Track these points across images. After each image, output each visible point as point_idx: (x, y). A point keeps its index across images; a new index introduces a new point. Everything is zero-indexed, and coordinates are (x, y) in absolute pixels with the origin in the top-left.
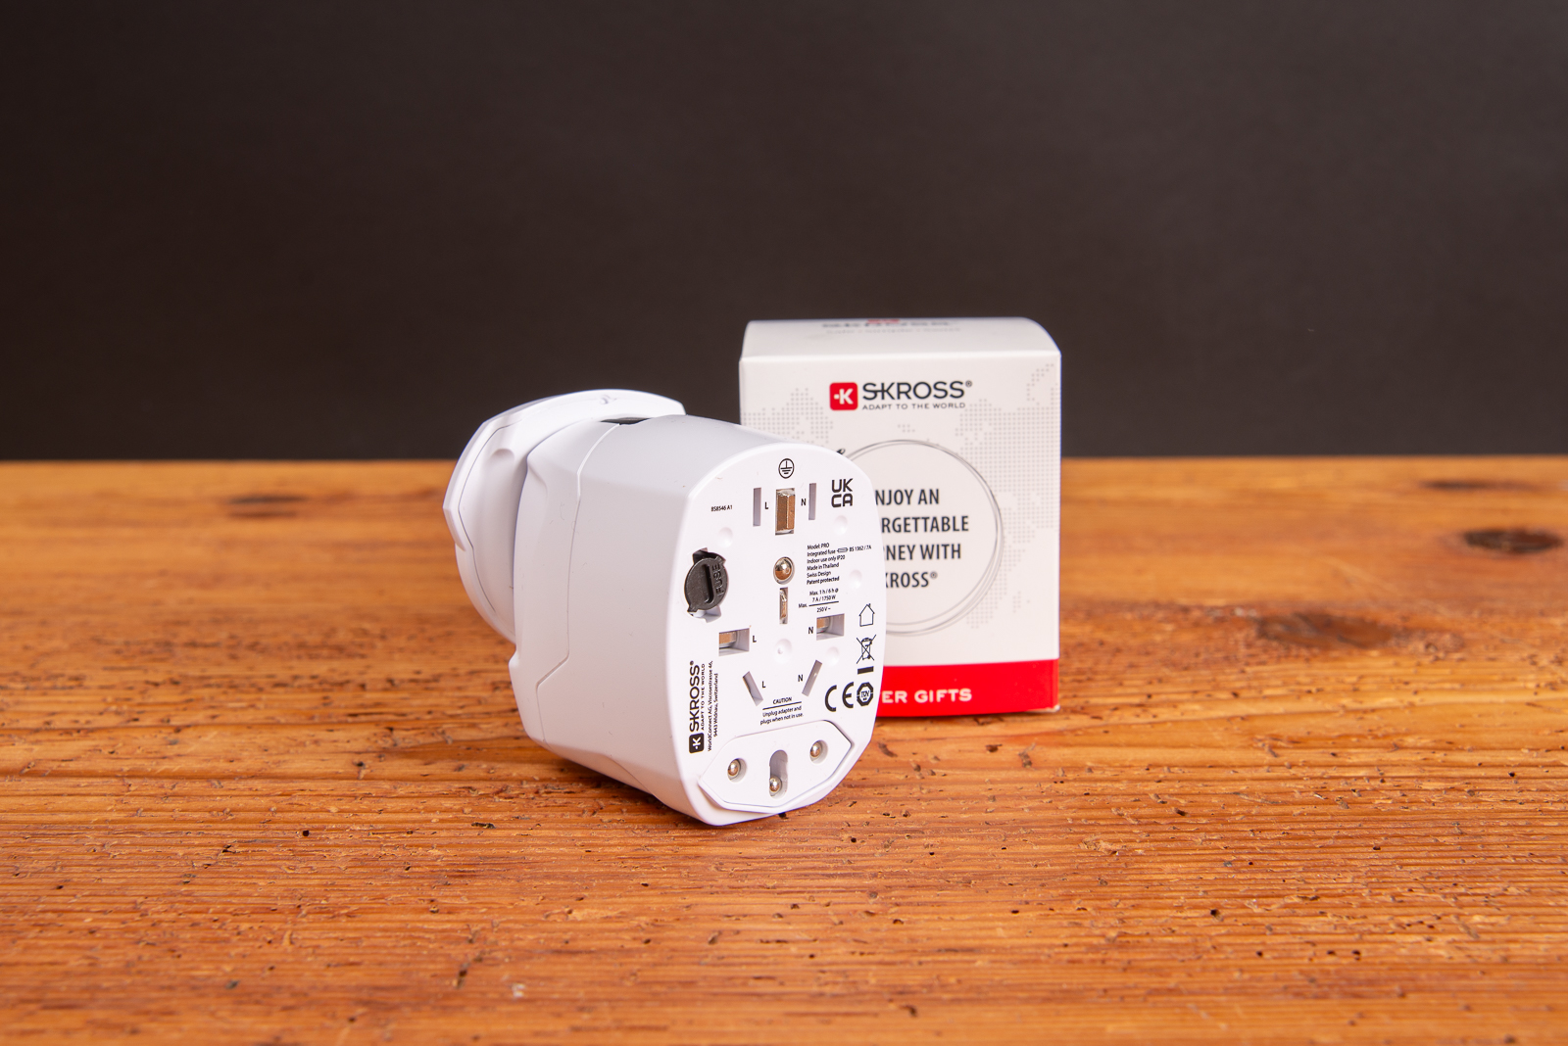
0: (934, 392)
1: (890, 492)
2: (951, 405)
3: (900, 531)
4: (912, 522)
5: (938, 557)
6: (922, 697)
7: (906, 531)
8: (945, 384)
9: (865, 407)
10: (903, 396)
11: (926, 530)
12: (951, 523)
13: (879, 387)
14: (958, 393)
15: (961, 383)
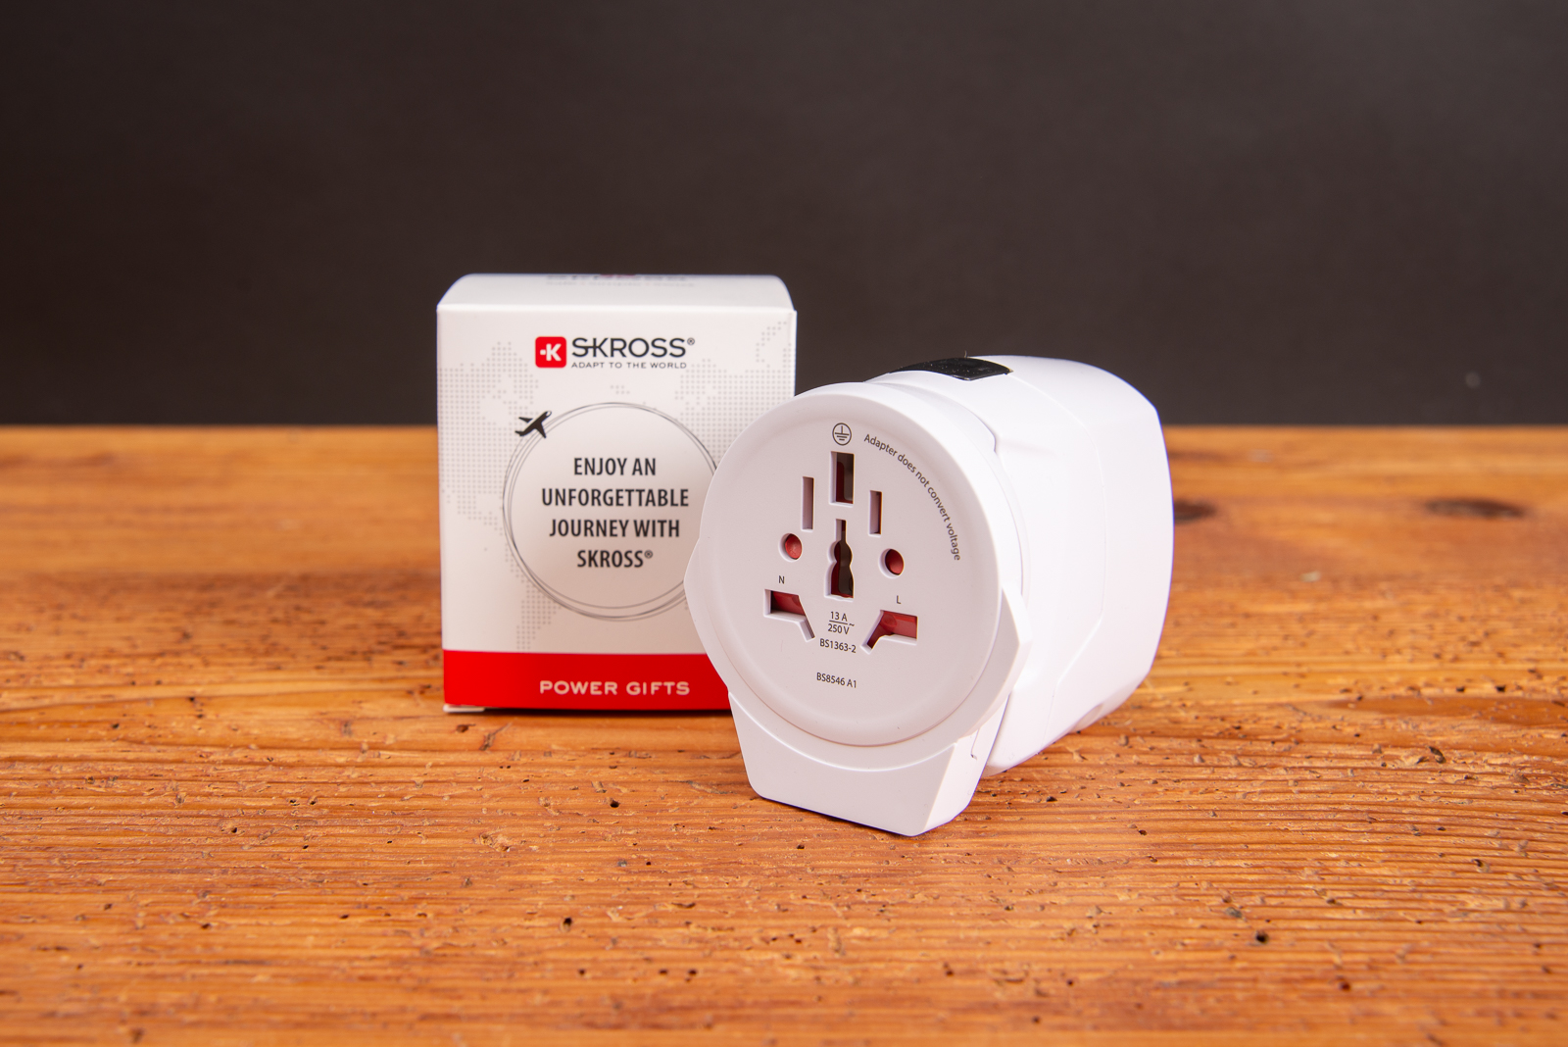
0: (652, 350)
1: (601, 460)
2: (670, 365)
3: (611, 504)
4: (625, 495)
5: (654, 535)
6: (634, 689)
7: (618, 504)
8: (664, 341)
9: (574, 365)
10: (617, 353)
11: (640, 504)
12: (669, 497)
13: (590, 343)
14: (679, 352)
15: (682, 341)
